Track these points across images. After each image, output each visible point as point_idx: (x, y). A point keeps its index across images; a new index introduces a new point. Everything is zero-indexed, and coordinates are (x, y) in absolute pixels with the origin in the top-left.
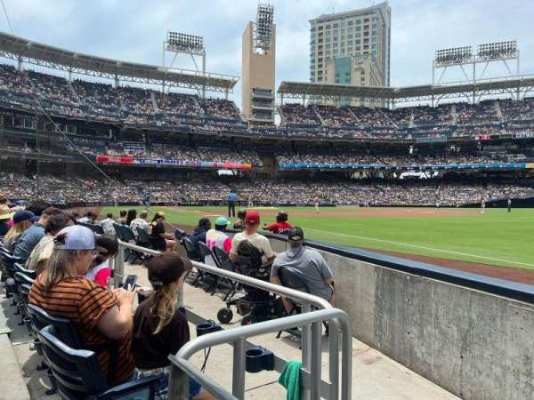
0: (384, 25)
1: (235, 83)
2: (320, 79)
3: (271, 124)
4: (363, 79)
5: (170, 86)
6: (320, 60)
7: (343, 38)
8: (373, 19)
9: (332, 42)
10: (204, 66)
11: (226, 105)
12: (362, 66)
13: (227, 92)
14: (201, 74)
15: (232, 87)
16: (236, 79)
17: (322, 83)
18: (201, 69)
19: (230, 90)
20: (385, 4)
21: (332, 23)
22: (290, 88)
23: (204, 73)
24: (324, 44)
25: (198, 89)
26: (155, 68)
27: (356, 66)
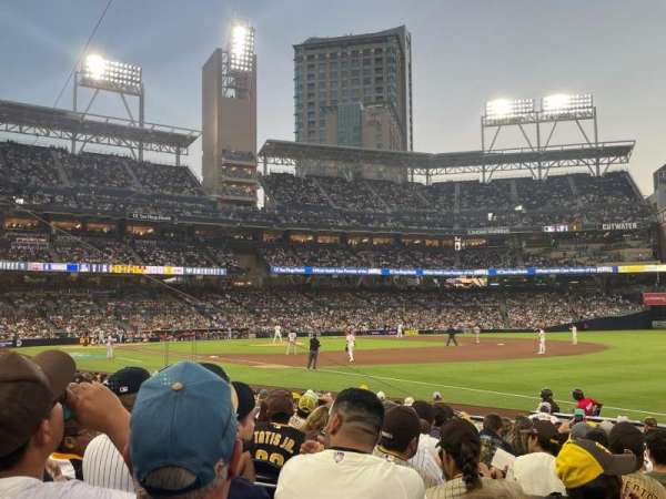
0: (403, 59)
1: (193, 139)
2: (311, 133)
3: (252, 204)
5: (85, 141)
6: (311, 105)
7: (344, 74)
8: (388, 51)
9: (328, 80)
12: (378, 118)
13: (178, 153)
14: (138, 125)
15: (186, 146)
18: (136, 118)
19: (183, 150)
20: (402, 29)
21: (328, 52)
22: (277, 149)
23: (141, 124)
24: (316, 81)
25: (132, 148)
26: (61, 113)
27: (368, 119)
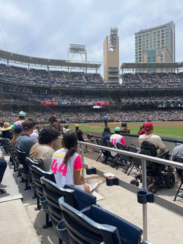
0: (172, 32)
1: (100, 65)
2: (140, 61)
3: (118, 83)
4: (162, 60)
5: (71, 69)
6: (140, 52)
7: (151, 40)
8: (166, 30)
9: (146, 43)
10: (86, 59)
11: (97, 76)
12: (161, 53)
13: (97, 70)
14: (85, 62)
15: (99, 68)
16: (101, 63)
17: (142, 62)
18: (85, 60)
19: (98, 69)
20: (172, 22)
21: (145, 34)
22: (126, 66)
23: (86, 61)
24: (142, 44)
25: (84, 70)
26: (64, 61)
27: (158, 54)
